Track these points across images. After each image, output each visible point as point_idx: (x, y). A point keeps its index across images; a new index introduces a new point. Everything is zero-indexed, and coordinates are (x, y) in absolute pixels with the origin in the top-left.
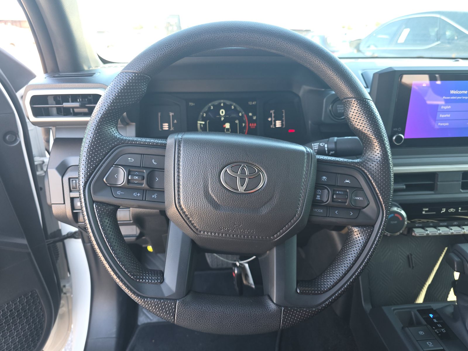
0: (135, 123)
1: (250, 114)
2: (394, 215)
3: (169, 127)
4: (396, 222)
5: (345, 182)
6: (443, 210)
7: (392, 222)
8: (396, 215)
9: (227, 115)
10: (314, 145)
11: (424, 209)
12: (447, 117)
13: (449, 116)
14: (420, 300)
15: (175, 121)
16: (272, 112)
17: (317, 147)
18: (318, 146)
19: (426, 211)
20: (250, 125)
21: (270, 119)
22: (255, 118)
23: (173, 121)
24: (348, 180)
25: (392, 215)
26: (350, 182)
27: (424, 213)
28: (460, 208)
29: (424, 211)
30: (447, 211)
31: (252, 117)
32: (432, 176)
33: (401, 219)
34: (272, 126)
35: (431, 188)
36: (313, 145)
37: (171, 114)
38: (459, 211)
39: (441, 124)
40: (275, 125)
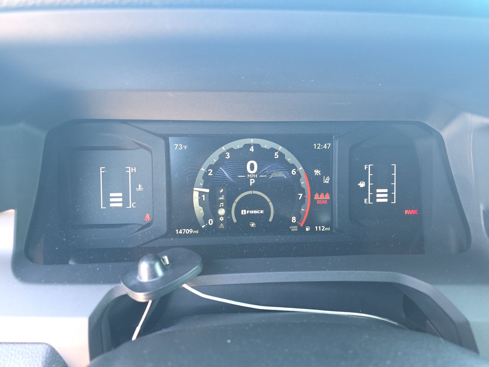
0: (14, 208)
1: (317, 172)
3: (125, 202)
9: (263, 173)
15: (140, 188)
16: (368, 167)
20: (316, 197)
21: (362, 185)
22: (327, 181)
23: (135, 186)
31: (320, 178)
34: (367, 201)
37: (131, 170)
40: (374, 198)
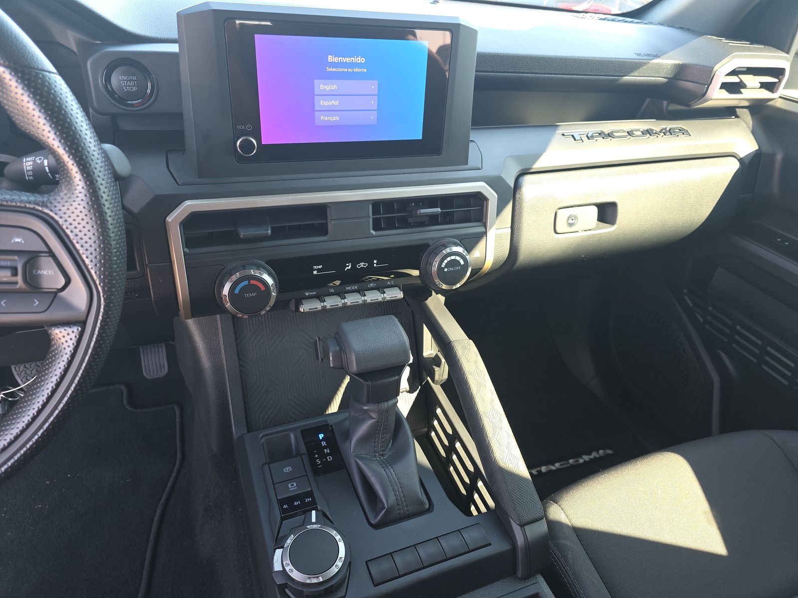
2: (249, 282)
4: (254, 294)
5: (13, 241)
6: (348, 266)
7: (246, 295)
8: (252, 282)
10: (26, 162)
11: (315, 267)
12: (333, 105)
13: (337, 103)
14: (334, 408)
17: (31, 165)
18: (32, 163)
19: (318, 270)
24: (18, 237)
25: (246, 283)
26: (23, 242)
27: (315, 272)
28: (375, 261)
29: (315, 270)
30: (354, 266)
32: (321, 210)
33: (263, 288)
35: (323, 230)
36: (24, 160)
38: (375, 265)
39: (326, 119)
